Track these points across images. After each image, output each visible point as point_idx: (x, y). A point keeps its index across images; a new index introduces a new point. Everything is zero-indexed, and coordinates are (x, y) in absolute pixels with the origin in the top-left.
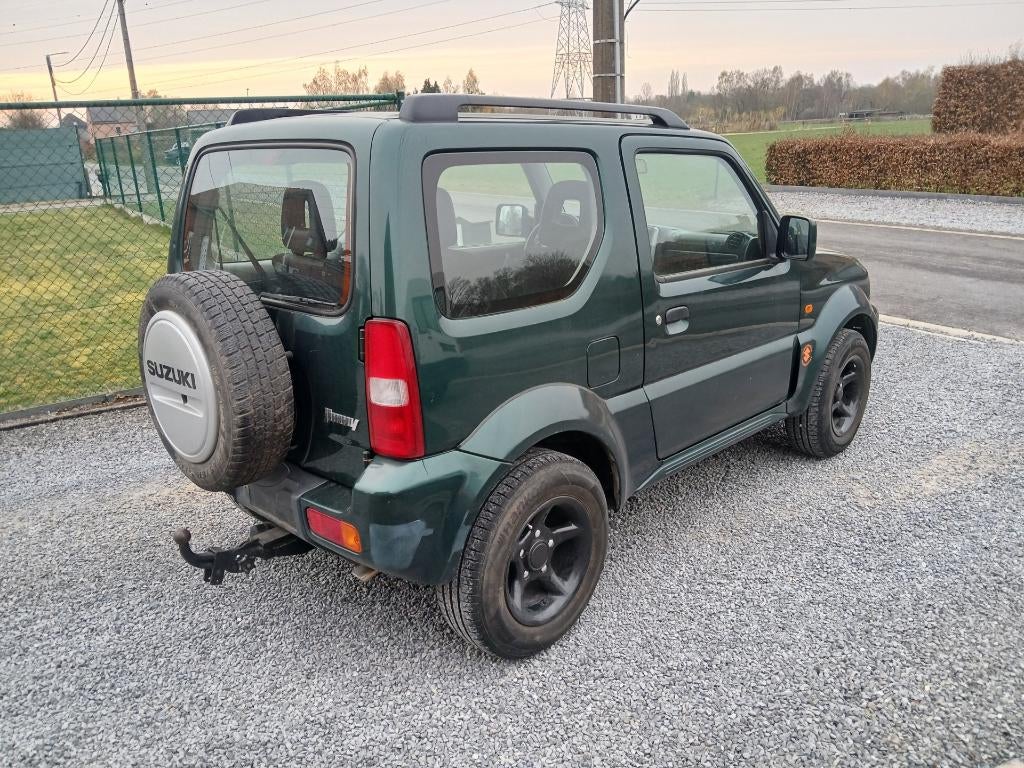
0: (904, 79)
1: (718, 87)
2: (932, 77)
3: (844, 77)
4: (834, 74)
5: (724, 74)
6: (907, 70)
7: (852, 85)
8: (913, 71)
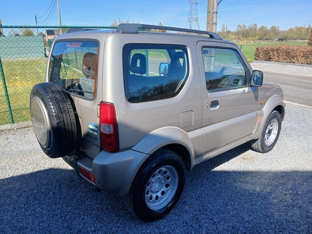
0: (296, 29)
1: (237, 29)
2: (305, 28)
3: (277, 27)
4: (274, 26)
5: (239, 25)
6: (297, 26)
7: (279, 30)
8: (299, 26)
